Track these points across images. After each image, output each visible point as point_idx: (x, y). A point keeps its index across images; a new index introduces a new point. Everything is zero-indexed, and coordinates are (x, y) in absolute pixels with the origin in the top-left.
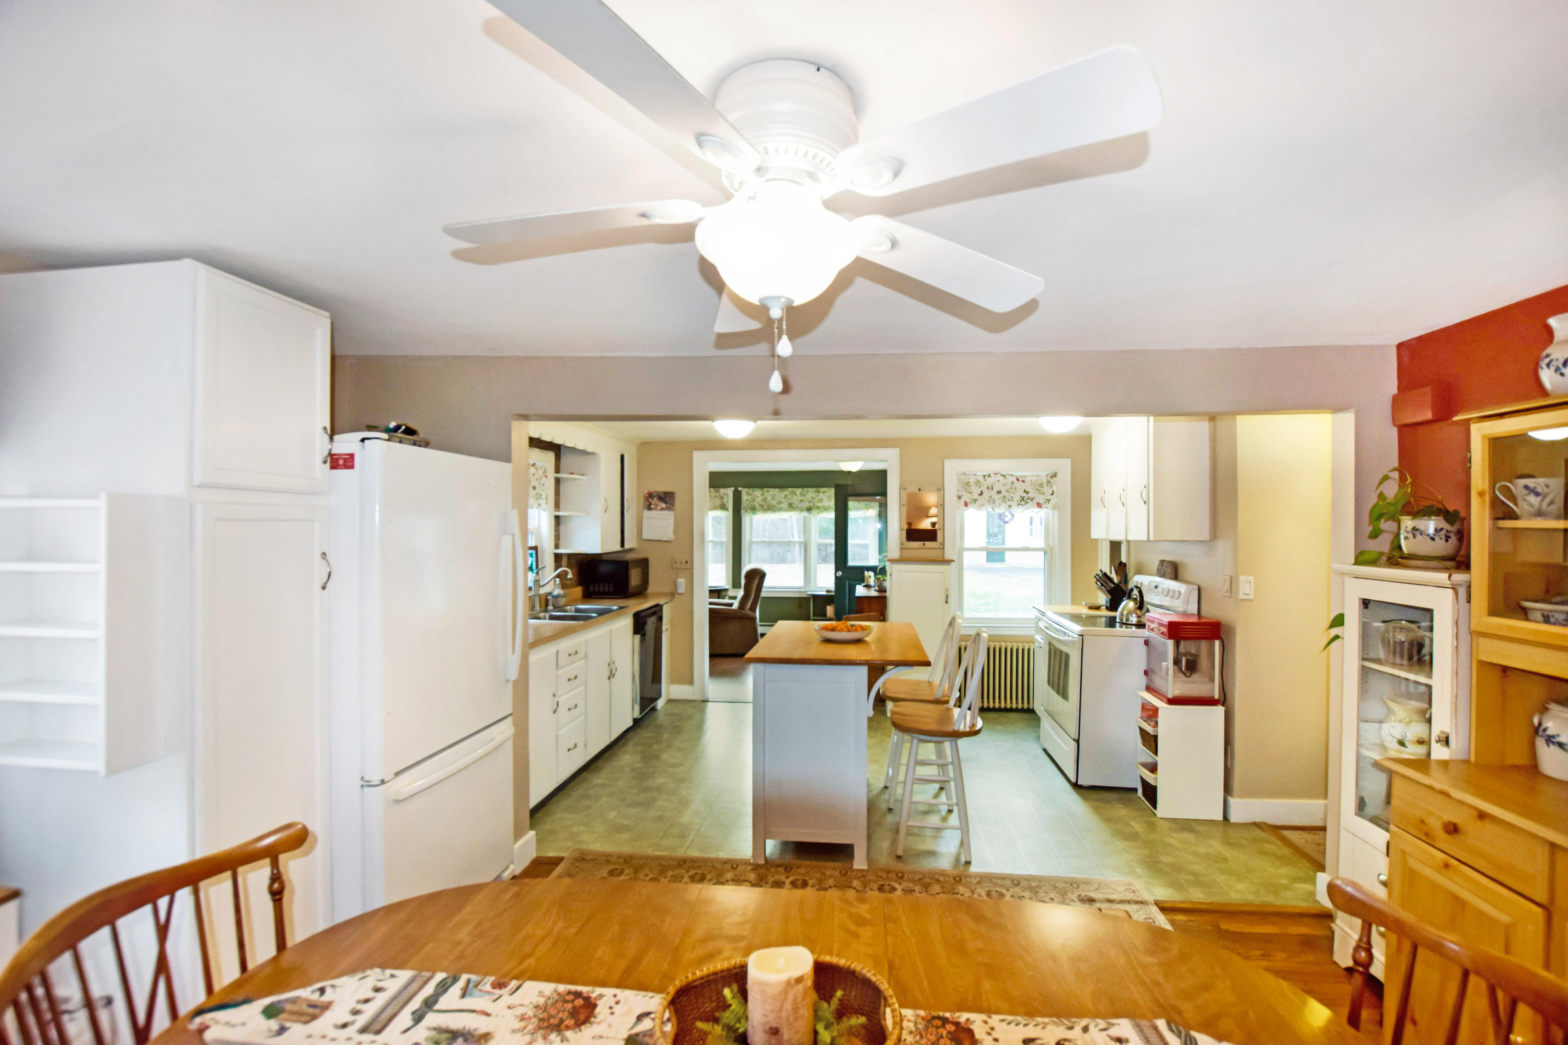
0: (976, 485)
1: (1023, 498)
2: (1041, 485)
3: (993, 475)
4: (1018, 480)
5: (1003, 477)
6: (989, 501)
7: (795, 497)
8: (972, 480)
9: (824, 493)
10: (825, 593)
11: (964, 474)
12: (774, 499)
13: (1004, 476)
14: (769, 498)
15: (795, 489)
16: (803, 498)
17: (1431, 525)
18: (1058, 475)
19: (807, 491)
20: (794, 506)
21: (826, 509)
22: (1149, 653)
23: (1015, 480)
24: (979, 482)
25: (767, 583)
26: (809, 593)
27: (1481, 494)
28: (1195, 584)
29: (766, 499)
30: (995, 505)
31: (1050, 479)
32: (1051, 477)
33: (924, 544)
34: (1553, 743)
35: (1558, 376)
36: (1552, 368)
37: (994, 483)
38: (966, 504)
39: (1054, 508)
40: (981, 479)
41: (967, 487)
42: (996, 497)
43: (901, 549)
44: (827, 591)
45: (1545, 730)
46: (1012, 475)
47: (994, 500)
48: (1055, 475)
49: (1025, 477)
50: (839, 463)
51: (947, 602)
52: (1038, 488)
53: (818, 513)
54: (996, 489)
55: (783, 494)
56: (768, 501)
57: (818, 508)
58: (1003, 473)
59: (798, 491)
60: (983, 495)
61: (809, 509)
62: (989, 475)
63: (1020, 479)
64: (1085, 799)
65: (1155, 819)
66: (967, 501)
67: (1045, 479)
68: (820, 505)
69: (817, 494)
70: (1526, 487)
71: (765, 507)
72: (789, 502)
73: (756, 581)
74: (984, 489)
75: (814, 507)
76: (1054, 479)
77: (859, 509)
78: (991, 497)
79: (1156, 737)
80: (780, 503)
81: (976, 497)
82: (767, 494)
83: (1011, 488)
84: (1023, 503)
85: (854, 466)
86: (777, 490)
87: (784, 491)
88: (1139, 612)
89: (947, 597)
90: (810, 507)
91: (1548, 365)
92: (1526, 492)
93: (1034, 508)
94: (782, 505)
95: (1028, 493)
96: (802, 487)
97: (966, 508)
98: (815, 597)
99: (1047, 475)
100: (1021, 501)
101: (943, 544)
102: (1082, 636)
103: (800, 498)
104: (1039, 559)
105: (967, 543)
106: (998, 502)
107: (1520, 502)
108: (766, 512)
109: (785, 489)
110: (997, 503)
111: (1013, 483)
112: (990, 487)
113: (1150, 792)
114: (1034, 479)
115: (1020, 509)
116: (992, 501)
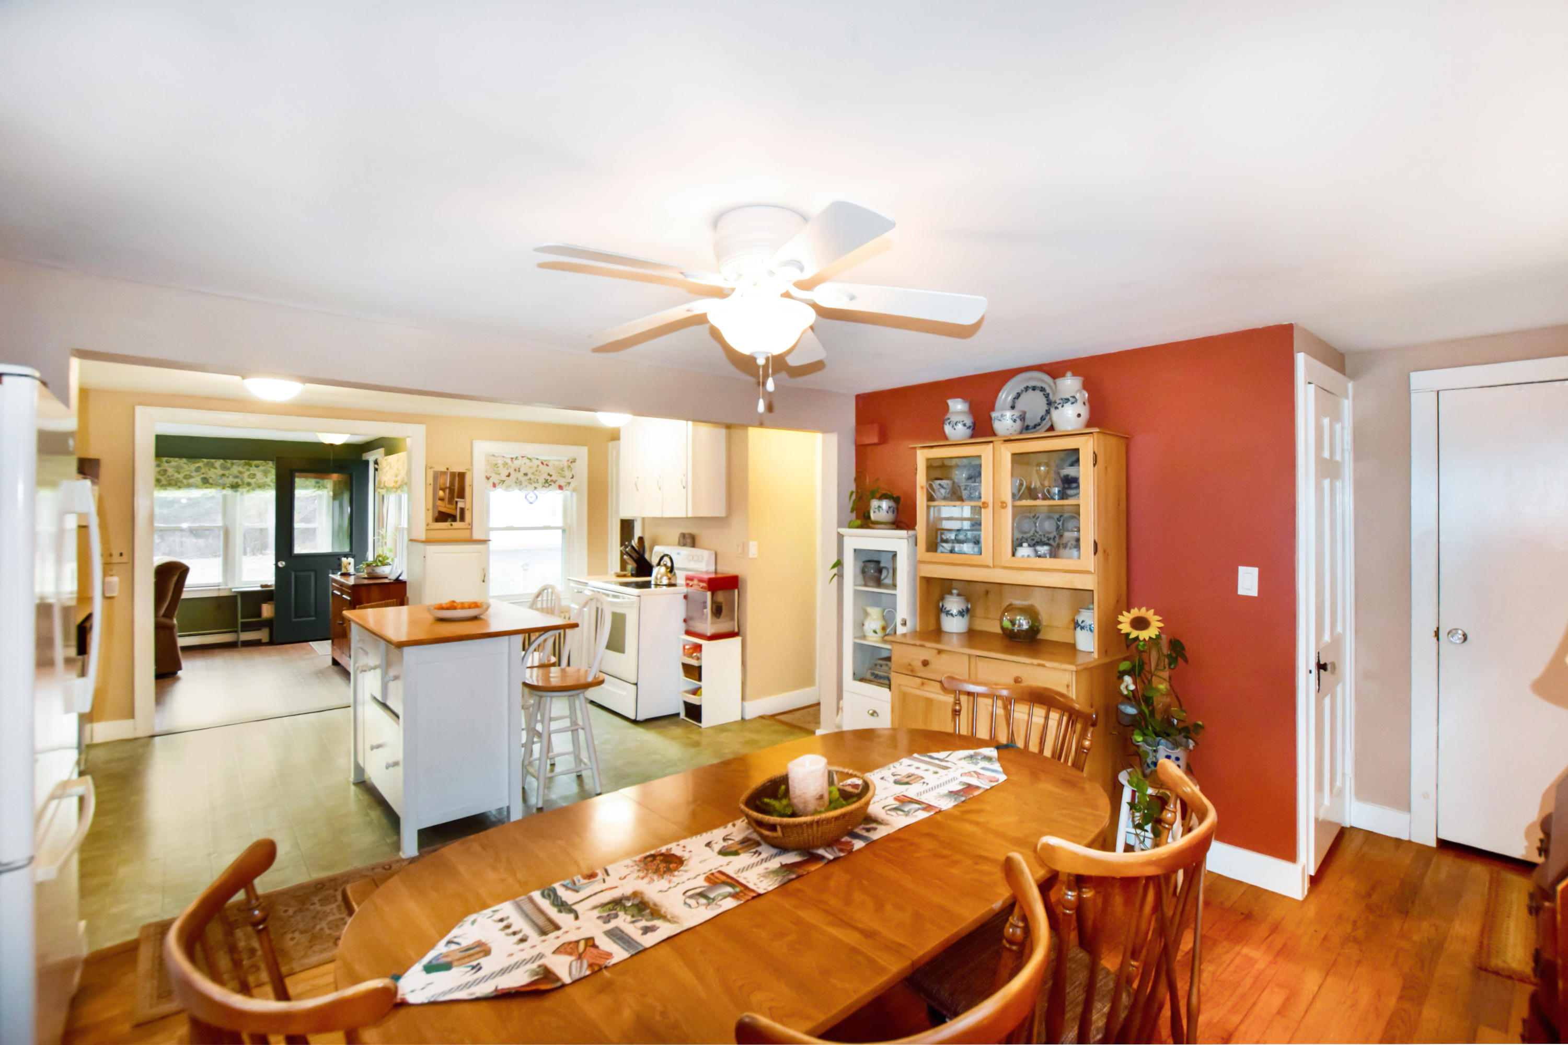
0: (504, 467)
1: (546, 481)
2: (562, 469)
3: (520, 458)
4: (542, 463)
5: (529, 461)
6: (516, 482)
7: (213, 470)
8: (500, 462)
9: (257, 466)
10: (259, 589)
11: (494, 456)
12: (179, 473)
13: (530, 459)
14: (171, 471)
15: (213, 461)
16: (226, 472)
17: (885, 504)
18: (577, 461)
19: (232, 464)
20: (211, 481)
21: (261, 486)
22: (687, 604)
23: (540, 464)
24: (507, 464)
25: (190, 580)
26: (233, 590)
27: (922, 488)
28: (712, 550)
29: (165, 471)
30: (522, 486)
31: (570, 464)
32: (571, 462)
33: (451, 525)
34: (949, 614)
35: (952, 430)
36: (951, 425)
37: (521, 466)
38: (494, 485)
39: (574, 490)
40: (509, 461)
41: (496, 469)
42: (524, 479)
43: (427, 530)
44: (262, 586)
45: (945, 609)
46: (537, 459)
47: (521, 482)
48: (574, 461)
49: (549, 461)
50: (318, 434)
51: (484, 581)
52: (560, 472)
53: (248, 491)
54: (523, 471)
55: (194, 466)
56: (169, 474)
57: (249, 484)
58: (530, 457)
59: (218, 463)
60: (511, 477)
61: (235, 487)
62: (517, 458)
63: (545, 463)
64: (648, 729)
65: (701, 730)
66: (495, 482)
67: (565, 464)
68: (252, 481)
69: (247, 467)
70: (940, 485)
71: (164, 482)
72: (203, 476)
73: (175, 579)
74: (511, 471)
75: (243, 484)
76: (573, 464)
77: (306, 487)
78: (517, 479)
79: (700, 668)
80: (188, 477)
81: (504, 478)
82: (166, 465)
83: (537, 471)
84: (547, 485)
85: (338, 439)
86: (184, 460)
87: (194, 463)
88: (669, 575)
89: (485, 576)
90: (237, 483)
91: (949, 423)
92: (939, 487)
93: (556, 490)
94: (191, 481)
95: (551, 476)
96: (225, 458)
97: (494, 489)
98: (245, 595)
99: (568, 461)
100: (545, 483)
101: (471, 524)
102: (639, 596)
103: (220, 472)
104: (556, 537)
105: (493, 523)
106: (524, 483)
107: (936, 491)
108: (166, 489)
109: (197, 460)
110: (524, 485)
111: (538, 466)
112: (517, 470)
113: (694, 712)
114: (557, 463)
115: (544, 491)
116: (518, 483)
